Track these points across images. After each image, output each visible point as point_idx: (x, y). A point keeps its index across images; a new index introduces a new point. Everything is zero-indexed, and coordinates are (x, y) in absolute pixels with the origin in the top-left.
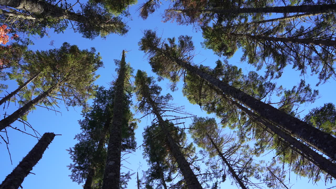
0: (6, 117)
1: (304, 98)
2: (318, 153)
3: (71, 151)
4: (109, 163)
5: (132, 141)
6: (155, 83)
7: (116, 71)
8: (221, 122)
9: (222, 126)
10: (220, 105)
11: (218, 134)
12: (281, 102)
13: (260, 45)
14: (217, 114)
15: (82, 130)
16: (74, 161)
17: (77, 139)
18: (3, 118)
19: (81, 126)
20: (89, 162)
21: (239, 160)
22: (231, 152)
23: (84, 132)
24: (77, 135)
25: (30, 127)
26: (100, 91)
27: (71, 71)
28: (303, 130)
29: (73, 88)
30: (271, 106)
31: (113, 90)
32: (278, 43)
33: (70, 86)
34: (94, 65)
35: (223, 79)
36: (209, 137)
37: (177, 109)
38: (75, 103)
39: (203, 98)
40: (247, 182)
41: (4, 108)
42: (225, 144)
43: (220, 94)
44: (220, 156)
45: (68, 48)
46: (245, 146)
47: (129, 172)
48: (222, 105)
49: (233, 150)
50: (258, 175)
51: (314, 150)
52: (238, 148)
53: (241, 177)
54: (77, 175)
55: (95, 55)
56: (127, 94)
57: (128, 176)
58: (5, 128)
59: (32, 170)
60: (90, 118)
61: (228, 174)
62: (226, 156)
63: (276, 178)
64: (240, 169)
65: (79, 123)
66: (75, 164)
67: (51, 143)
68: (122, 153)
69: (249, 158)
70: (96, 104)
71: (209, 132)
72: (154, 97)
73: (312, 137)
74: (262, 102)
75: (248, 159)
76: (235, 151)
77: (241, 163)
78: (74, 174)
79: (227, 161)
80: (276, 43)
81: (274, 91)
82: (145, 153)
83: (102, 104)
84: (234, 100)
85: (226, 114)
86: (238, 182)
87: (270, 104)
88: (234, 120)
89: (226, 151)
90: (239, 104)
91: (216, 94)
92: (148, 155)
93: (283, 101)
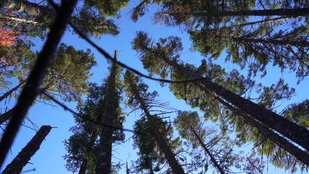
0: (7, 112)
1: (281, 95)
2: (294, 144)
3: (66, 142)
4: (101, 154)
5: (121, 133)
6: (142, 81)
7: (108, 69)
8: (204, 116)
9: (205, 119)
10: (203, 100)
11: (201, 127)
12: (260, 98)
13: (242, 46)
14: (201, 109)
15: (76, 123)
16: (69, 152)
17: (72, 131)
18: (5, 112)
19: (75, 120)
20: (82, 153)
21: (220, 150)
22: (213, 143)
23: (78, 125)
24: (72, 127)
25: (29, 120)
26: (93, 87)
27: (67, 69)
28: (279, 123)
29: (69, 85)
30: (250, 101)
31: (105, 86)
32: (258, 44)
33: (65, 83)
34: (88, 64)
35: (207, 76)
36: (192, 129)
37: (163, 105)
38: (70, 99)
39: (188, 93)
40: (228, 171)
41: (5, 103)
42: (207, 135)
43: (204, 90)
44: (202, 147)
45: (65, 48)
46: (226, 138)
47: (120, 162)
48: (206, 101)
49: (214, 141)
50: (238, 165)
51: (290, 142)
52: (219, 140)
53: (222, 166)
54: (72, 164)
55: (89, 55)
56: (119, 90)
57: (118, 166)
58: (6, 121)
59: (30, 160)
60: (83, 112)
61: (210, 163)
62: (208, 147)
63: (256, 168)
64: (221, 158)
65: (73, 116)
66: (70, 155)
67: (47, 135)
68: (113, 144)
69: (230, 149)
70: (90, 99)
71: (192, 125)
72: (142, 93)
73: (289, 130)
74: (242, 98)
75: (228, 150)
76: (216, 143)
77: (222, 153)
78: (69, 163)
79: (209, 152)
80: (257, 44)
81: (253, 88)
82: (135, 144)
83: (95, 99)
84: (216, 96)
85: (209, 108)
86: (219, 171)
87: (250, 100)
88: (216, 114)
89: (208, 142)
90: (221, 99)
91: (200, 90)
92: (137, 146)
93: (262, 97)
